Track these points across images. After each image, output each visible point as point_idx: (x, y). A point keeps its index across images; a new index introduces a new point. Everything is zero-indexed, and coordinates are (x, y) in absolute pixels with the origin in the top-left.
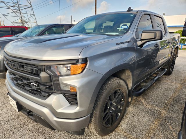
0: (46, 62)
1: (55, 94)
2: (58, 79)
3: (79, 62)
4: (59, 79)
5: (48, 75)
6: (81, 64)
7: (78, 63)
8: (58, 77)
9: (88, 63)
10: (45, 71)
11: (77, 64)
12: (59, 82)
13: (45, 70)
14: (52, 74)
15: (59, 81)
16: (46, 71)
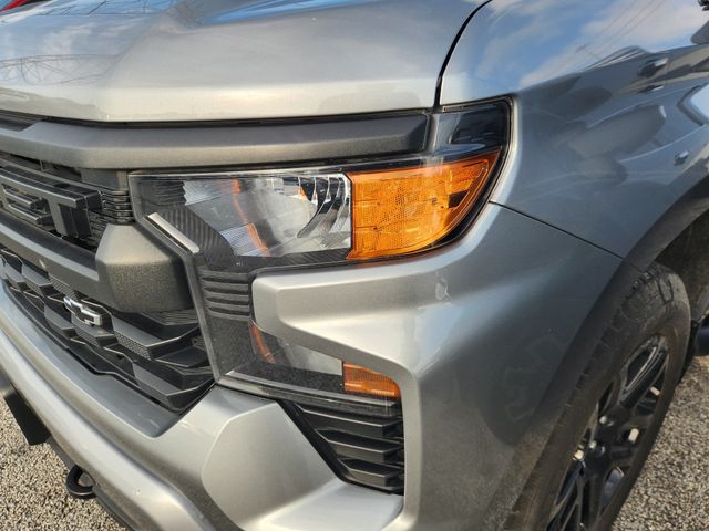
0: (132, 143)
1: (227, 395)
2: (244, 287)
3: (435, 143)
4: (250, 293)
5: (162, 258)
6: (447, 160)
7: (426, 151)
8: (242, 276)
9: (514, 149)
10: (133, 222)
11: (418, 164)
12: (251, 313)
13: (136, 210)
14: (194, 249)
15: (250, 303)
16: (142, 221)
